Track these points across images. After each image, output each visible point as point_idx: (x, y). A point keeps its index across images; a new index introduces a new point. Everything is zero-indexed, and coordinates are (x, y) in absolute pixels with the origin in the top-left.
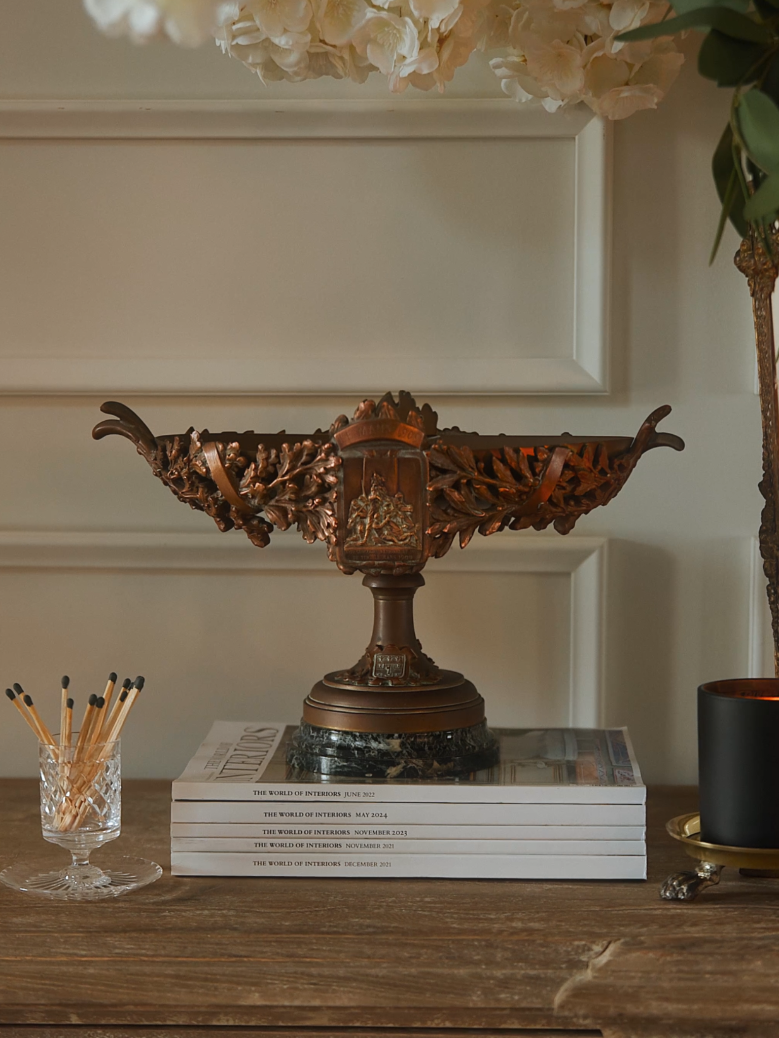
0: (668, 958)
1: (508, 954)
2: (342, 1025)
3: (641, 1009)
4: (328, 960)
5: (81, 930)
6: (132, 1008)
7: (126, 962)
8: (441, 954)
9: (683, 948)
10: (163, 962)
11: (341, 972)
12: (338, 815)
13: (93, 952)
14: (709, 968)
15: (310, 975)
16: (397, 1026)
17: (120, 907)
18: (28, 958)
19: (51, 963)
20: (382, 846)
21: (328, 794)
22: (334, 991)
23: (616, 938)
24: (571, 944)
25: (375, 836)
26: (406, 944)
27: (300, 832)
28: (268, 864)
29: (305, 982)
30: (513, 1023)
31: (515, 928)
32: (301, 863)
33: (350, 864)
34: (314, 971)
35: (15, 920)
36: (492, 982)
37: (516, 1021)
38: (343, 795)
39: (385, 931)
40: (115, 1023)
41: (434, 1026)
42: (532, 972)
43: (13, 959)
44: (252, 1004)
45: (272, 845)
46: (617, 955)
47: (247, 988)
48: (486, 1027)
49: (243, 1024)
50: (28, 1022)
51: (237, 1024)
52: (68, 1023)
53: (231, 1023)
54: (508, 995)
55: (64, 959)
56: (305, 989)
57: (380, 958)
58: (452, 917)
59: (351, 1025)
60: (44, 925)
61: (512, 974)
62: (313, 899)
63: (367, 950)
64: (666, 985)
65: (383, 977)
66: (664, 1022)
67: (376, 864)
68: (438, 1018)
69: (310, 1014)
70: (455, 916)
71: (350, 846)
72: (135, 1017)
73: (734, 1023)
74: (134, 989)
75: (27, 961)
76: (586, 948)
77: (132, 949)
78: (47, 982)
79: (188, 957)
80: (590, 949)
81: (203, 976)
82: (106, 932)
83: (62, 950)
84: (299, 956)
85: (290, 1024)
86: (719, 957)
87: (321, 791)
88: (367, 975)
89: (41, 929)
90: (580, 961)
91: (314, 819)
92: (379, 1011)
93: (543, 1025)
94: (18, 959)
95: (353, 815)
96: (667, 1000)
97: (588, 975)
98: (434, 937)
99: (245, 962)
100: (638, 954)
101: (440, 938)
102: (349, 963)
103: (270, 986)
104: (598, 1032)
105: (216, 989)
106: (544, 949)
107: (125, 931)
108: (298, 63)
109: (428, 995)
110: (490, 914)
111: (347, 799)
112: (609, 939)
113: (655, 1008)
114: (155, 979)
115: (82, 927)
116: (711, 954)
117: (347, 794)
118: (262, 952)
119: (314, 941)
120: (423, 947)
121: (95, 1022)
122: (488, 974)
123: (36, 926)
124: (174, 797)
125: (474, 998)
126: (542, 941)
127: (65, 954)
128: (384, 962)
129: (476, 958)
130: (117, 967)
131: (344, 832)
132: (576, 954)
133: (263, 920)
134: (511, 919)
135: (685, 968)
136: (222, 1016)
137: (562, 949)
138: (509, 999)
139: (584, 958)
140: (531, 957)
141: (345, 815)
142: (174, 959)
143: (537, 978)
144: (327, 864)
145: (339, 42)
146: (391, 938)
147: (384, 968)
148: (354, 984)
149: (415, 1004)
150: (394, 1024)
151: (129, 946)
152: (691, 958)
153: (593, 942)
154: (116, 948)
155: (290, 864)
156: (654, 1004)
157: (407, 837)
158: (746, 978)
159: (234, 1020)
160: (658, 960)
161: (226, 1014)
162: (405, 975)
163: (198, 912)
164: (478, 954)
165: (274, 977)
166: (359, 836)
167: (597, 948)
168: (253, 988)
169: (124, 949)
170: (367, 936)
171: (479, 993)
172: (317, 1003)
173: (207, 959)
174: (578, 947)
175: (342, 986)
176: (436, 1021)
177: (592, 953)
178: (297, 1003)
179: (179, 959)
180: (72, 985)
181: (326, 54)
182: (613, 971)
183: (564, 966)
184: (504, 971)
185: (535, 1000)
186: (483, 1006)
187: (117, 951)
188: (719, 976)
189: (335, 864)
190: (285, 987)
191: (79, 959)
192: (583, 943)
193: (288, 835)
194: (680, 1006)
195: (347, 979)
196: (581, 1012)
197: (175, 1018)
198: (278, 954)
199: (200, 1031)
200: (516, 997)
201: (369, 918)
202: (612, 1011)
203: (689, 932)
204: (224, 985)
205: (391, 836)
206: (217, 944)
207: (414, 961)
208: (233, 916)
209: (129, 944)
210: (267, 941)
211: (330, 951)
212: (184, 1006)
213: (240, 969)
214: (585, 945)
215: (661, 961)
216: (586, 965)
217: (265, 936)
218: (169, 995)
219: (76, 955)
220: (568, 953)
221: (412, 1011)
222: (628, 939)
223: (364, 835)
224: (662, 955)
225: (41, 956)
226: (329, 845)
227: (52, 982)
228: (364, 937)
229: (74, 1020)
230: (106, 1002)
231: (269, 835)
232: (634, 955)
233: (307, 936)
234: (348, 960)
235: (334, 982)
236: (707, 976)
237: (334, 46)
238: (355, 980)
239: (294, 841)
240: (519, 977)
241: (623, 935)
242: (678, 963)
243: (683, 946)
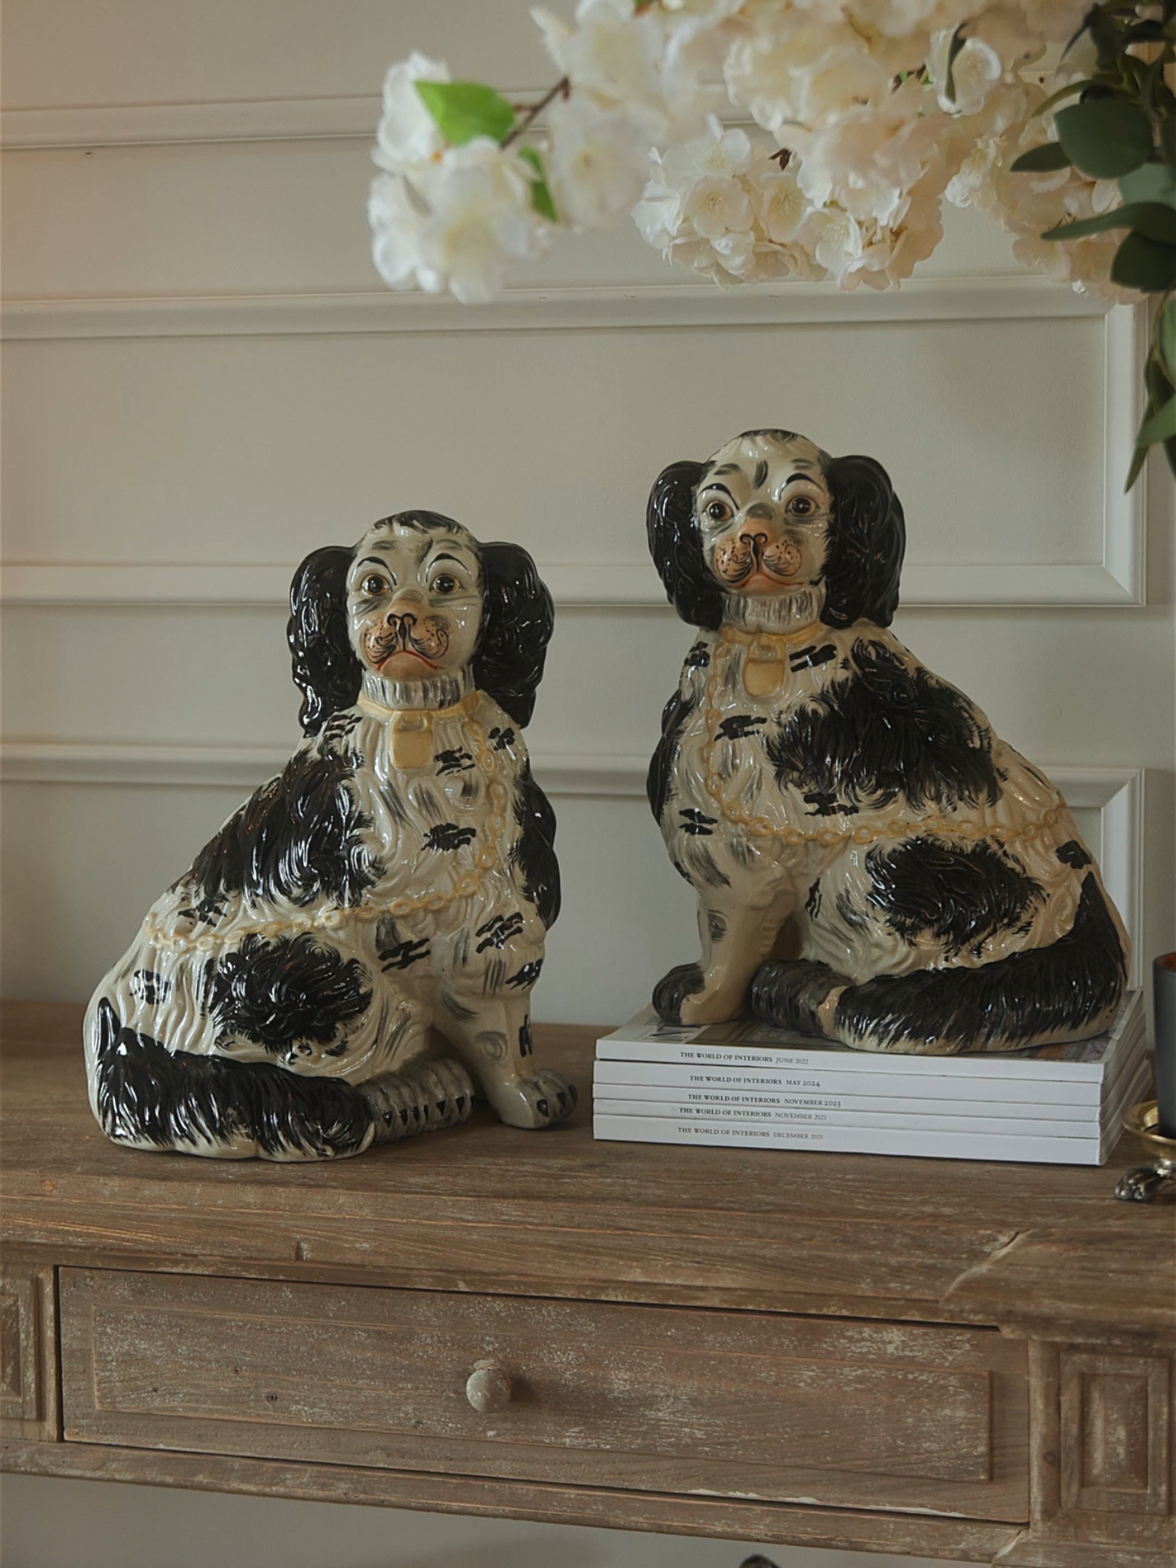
0: (1072, 1253)
1: (908, 1241)
2: (734, 1307)
3: (1032, 1307)
4: (717, 1238)
5: (471, 1193)
6: (515, 1277)
7: (511, 1229)
8: (836, 1237)
9: (1090, 1243)
10: (549, 1232)
11: (729, 1251)
12: (768, 1081)
13: (481, 1218)
14: (1114, 1266)
15: (696, 1253)
16: (791, 1311)
17: (523, 1171)
18: (413, 1221)
19: (435, 1226)
20: (813, 1117)
21: (758, 1059)
22: (718, 1271)
23: (1025, 1229)
24: (976, 1233)
25: (807, 1106)
26: (800, 1224)
27: (727, 1098)
28: (693, 1131)
29: (689, 1259)
30: (914, 1315)
31: (923, 1212)
32: (728, 1132)
33: (779, 1135)
34: (700, 1248)
35: (412, 1180)
36: (884, 1269)
37: (917, 1313)
38: (774, 1060)
39: (783, 1209)
40: (503, 1293)
41: (830, 1313)
42: (930, 1262)
43: (399, 1220)
44: (633, 1280)
45: (698, 1111)
46: (1019, 1247)
47: (629, 1263)
48: (886, 1317)
49: (632, 1301)
50: (417, 1287)
51: (626, 1300)
52: (456, 1289)
53: (620, 1299)
54: (899, 1285)
55: (450, 1223)
56: (688, 1268)
57: (771, 1238)
58: (864, 1198)
59: (743, 1307)
60: (437, 1186)
61: (907, 1262)
62: (728, 1170)
63: (760, 1229)
64: (1064, 1282)
65: (771, 1259)
66: (1062, 1321)
67: (806, 1136)
68: (834, 1305)
69: (700, 1294)
70: (868, 1196)
71: (780, 1116)
72: (522, 1287)
73: (1137, 1327)
74: (514, 1258)
75: (413, 1224)
76: (991, 1238)
77: (518, 1216)
78: (430, 1246)
79: (573, 1227)
80: (996, 1240)
81: (585, 1248)
82: (495, 1197)
83: (449, 1214)
84: (688, 1232)
85: (681, 1303)
86: (1128, 1255)
87: (751, 1055)
88: (754, 1256)
89: (433, 1191)
90: (982, 1252)
91: (742, 1085)
92: (767, 1294)
93: (946, 1319)
94: (405, 1221)
95: (784, 1082)
96: (1061, 1298)
97: (981, 1269)
98: (831, 1219)
99: (632, 1235)
100: (1040, 1247)
101: (838, 1219)
102: (737, 1241)
103: (652, 1262)
104: (996, 1329)
105: (597, 1262)
106: (946, 1237)
107: (514, 1197)
108: (743, 265)
109: (815, 1280)
110: (906, 1196)
111: (780, 1065)
112: (1017, 1229)
113: (1047, 1306)
114: (537, 1249)
115: (475, 1191)
116: (1120, 1251)
117: (778, 1059)
118: (651, 1226)
119: (705, 1217)
120: (818, 1228)
121: (482, 1291)
122: (882, 1261)
123: (428, 1188)
124: (598, 1056)
125: (863, 1286)
126: (944, 1229)
127: (452, 1218)
128: (775, 1243)
129: (872, 1243)
130: (501, 1234)
131: (773, 1100)
132: (979, 1244)
133: (662, 1192)
134: (924, 1203)
135: (1090, 1265)
136: (610, 1291)
137: (966, 1238)
138: (899, 1289)
139: (987, 1249)
140: (931, 1244)
141: (775, 1082)
142: (559, 1229)
143: (933, 1267)
144: (756, 1134)
145: (787, 239)
146: (785, 1217)
147: (775, 1249)
148: (739, 1265)
149: (801, 1289)
150: (789, 1309)
151: (516, 1213)
152: (1097, 1254)
153: (1000, 1232)
154: (503, 1214)
155: (716, 1132)
156: (1047, 1301)
157: (841, 1108)
158: (1152, 1279)
159: (623, 1296)
160: (1061, 1255)
161: (614, 1289)
162: (794, 1258)
163: (600, 1180)
164: (875, 1239)
165: (658, 1253)
166: (790, 1105)
167: (1003, 1239)
168: (635, 1264)
169: (511, 1215)
170: (762, 1215)
171: (868, 1280)
172: (699, 1282)
173: (592, 1231)
174: (983, 1236)
175: (726, 1266)
176: (833, 1309)
177: (997, 1244)
178: (679, 1281)
179: (564, 1229)
180: (453, 1250)
181: (776, 252)
182: (1010, 1264)
183: (964, 1256)
184: (900, 1259)
185: (927, 1292)
186: (872, 1295)
187: (504, 1217)
188: (1122, 1276)
189: (763, 1134)
190: (668, 1264)
191: (464, 1224)
192: (989, 1232)
193: (715, 1101)
194: (1075, 1306)
195: (732, 1258)
196: (968, 1307)
197: (563, 1291)
198: (666, 1229)
199: (590, 1304)
200: (907, 1287)
201: (774, 1195)
202: (1001, 1307)
203: (1110, 1226)
204: (605, 1259)
205: (823, 1106)
206: (605, 1215)
207: (806, 1243)
208: (634, 1186)
209: (516, 1211)
210: (657, 1215)
211: (720, 1228)
212: (565, 1279)
213: (625, 1243)
214: (990, 1235)
215: (1065, 1255)
216: (985, 1256)
217: (655, 1209)
218: (549, 1266)
219: (462, 1220)
220: (972, 1242)
221: (802, 1297)
222: (1037, 1230)
223: (795, 1105)
224: (1065, 1250)
225: (428, 1220)
226: (757, 1114)
227: (434, 1247)
228: (758, 1214)
229: (462, 1287)
230: (486, 1270)
231: (695, 1100)
232: (1036, 1249)
233: (698, 1211)
234: (737, 1239)
235: (717, 1261)
236: (1111, 1275)
237: (782, 245)
238: (741, 1260)
239: (722, 1108)
240: (913, 1265)
241: (1035, 1225)
242: (1082, 1258)
243: (1091, 1240)
